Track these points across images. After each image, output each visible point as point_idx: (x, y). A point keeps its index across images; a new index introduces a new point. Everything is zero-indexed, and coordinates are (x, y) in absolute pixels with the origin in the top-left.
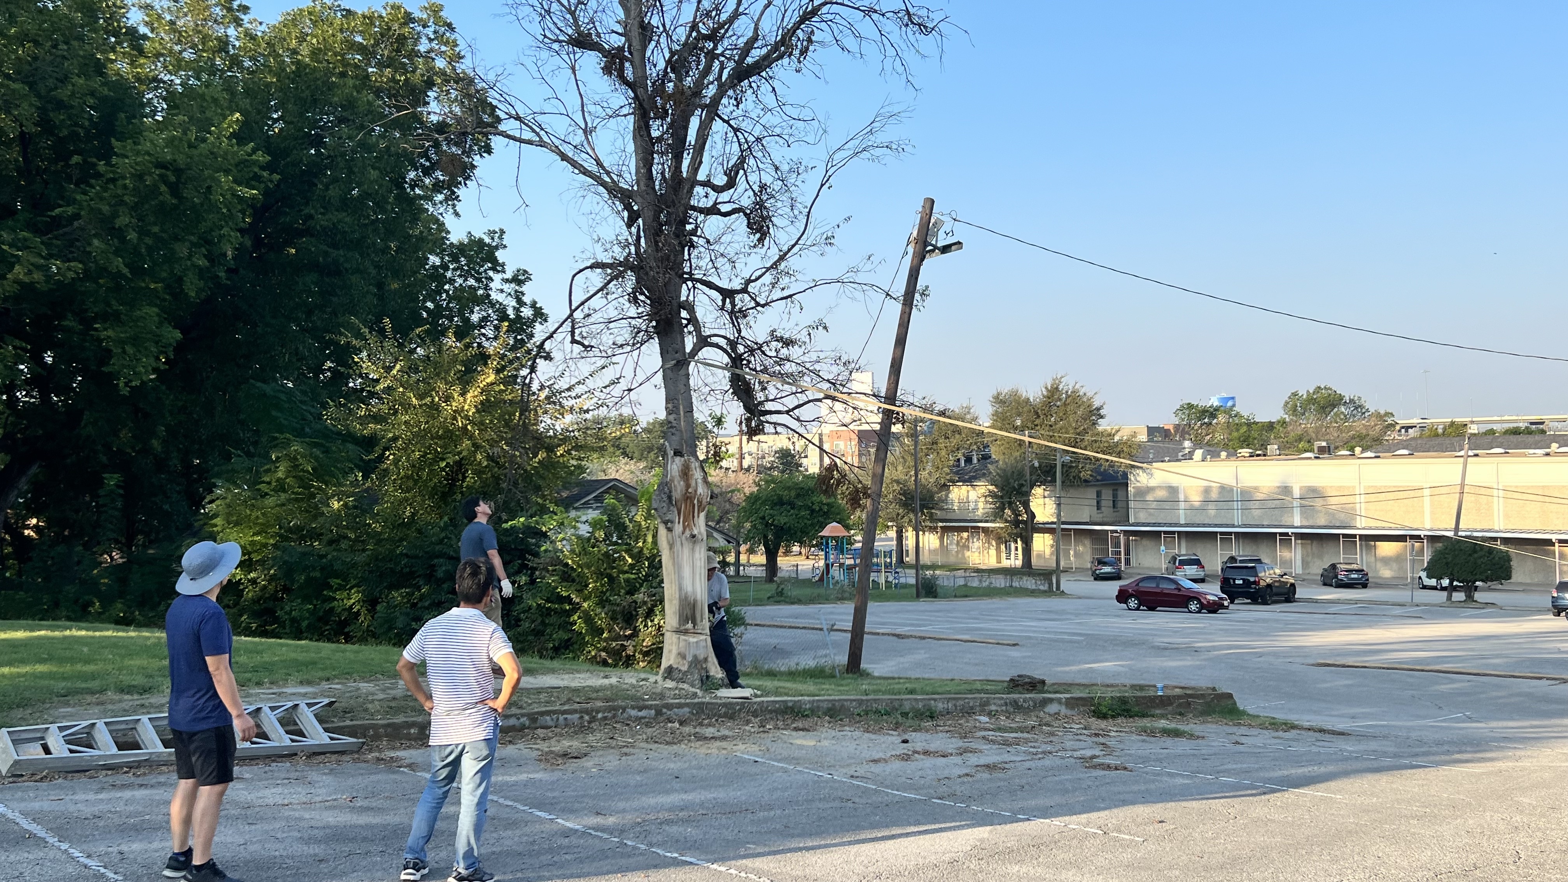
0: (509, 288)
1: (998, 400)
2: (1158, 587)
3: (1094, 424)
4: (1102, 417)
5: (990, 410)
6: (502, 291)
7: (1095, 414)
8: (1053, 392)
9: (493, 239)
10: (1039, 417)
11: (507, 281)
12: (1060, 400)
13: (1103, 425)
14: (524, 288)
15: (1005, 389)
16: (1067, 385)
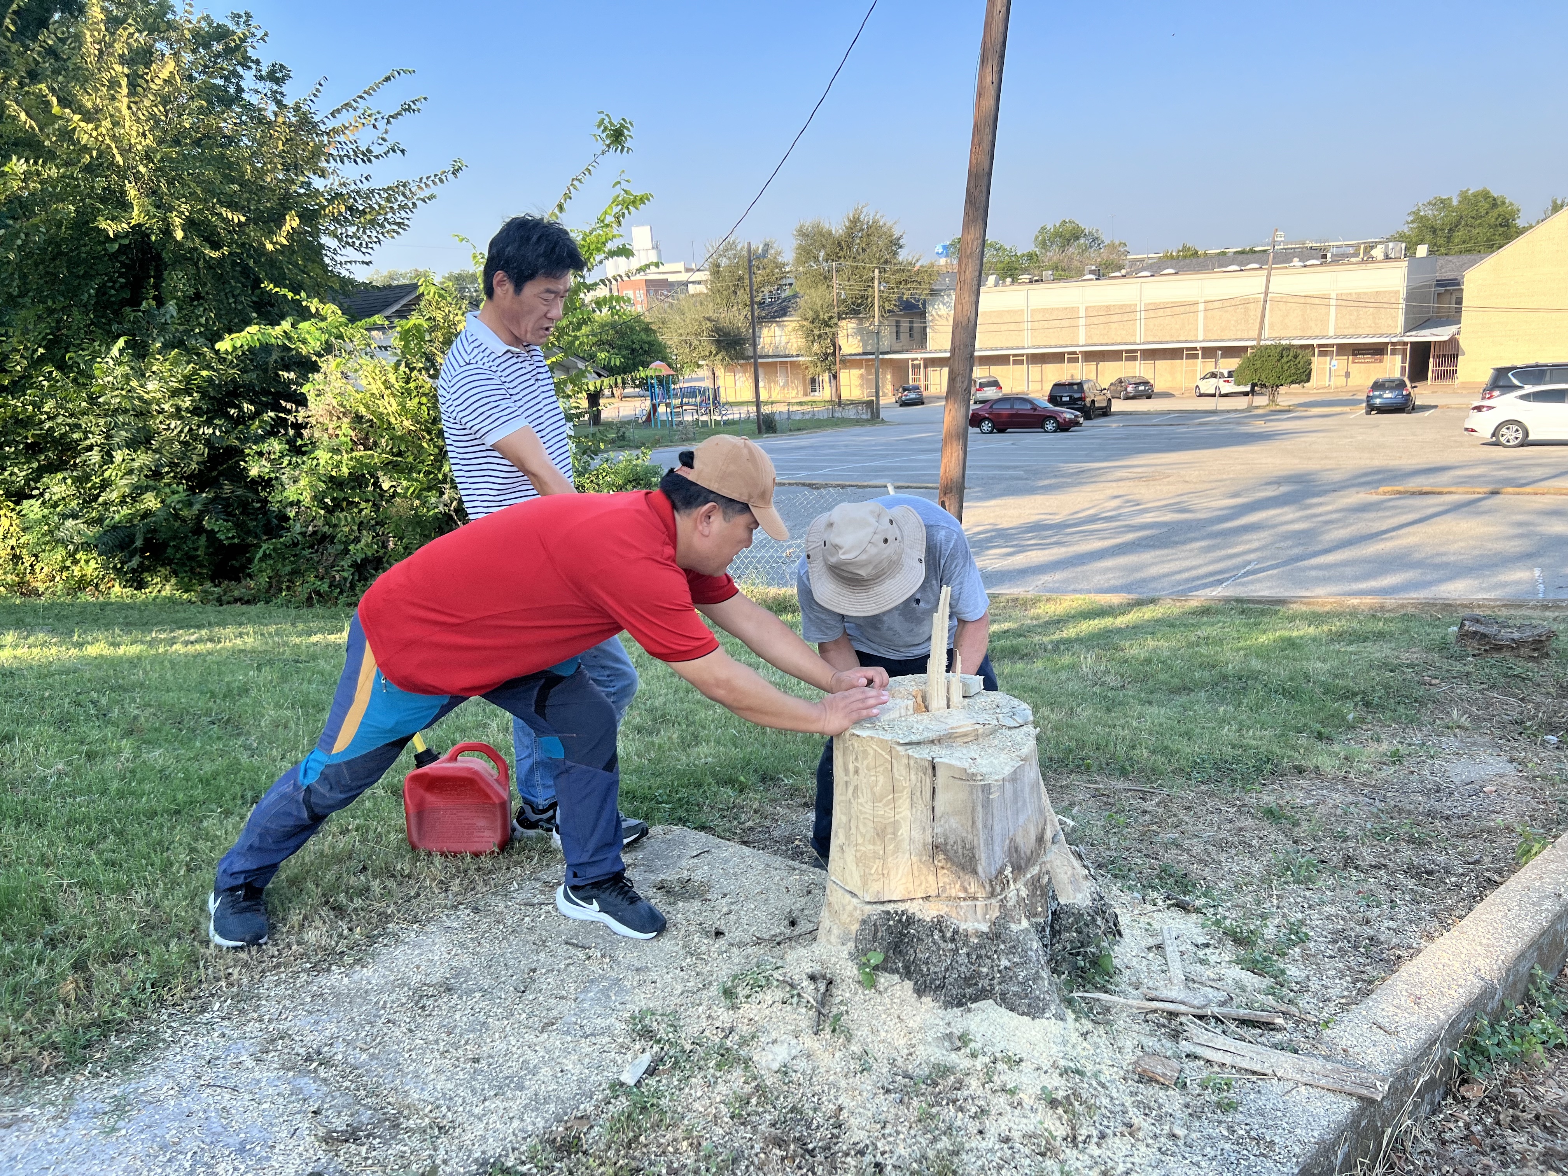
0: (267, 87)
1: (803, 234)
2: (1012, 408)
3: (895, 254)
4: (901, 247)
5: (795, 243)
6: (257, 92)
7: (895, 244)
8: (855, 222)
9: (238, 24)
10: (842, 249)
11: (261, 78)
12: (862, 230)
13: (903, 255)
14: (285, 89)
15: (808, 224)
16: (868, 216)
